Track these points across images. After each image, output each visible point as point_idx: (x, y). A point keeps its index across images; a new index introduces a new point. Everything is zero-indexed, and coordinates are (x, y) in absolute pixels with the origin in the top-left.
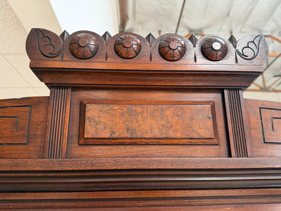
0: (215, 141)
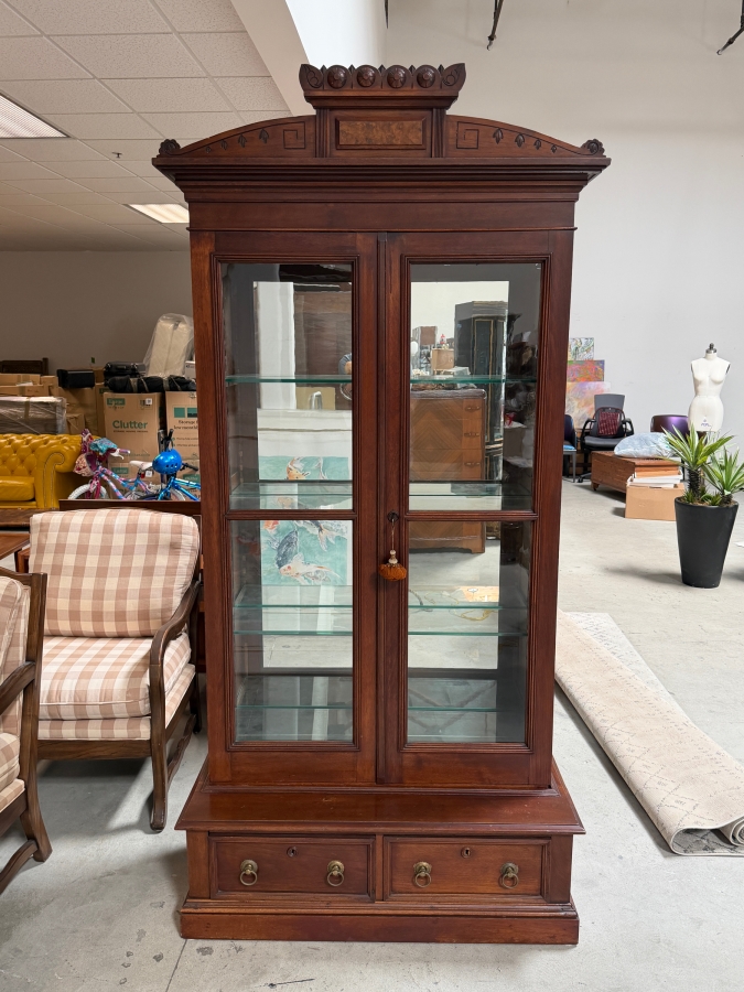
0: (423, 147)
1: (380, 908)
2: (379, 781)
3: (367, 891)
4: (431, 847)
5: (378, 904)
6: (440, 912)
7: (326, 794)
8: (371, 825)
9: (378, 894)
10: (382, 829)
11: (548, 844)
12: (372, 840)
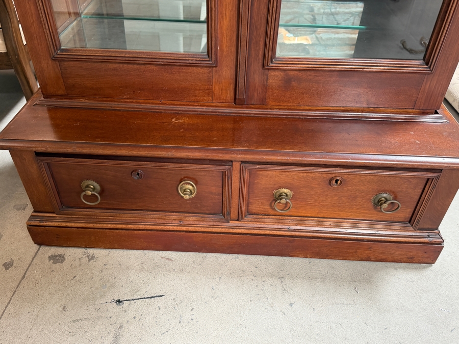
1: (235, 226)
2: (237, 101)
3: (222, 212)
4: (295, 175)
5: (232, 223)
6: (297, 234)
7: (177, 114)
8: (228, 152)
9: (234, 214)
10: (241, 157)
11: (438, 178)
12: (227, 167)
